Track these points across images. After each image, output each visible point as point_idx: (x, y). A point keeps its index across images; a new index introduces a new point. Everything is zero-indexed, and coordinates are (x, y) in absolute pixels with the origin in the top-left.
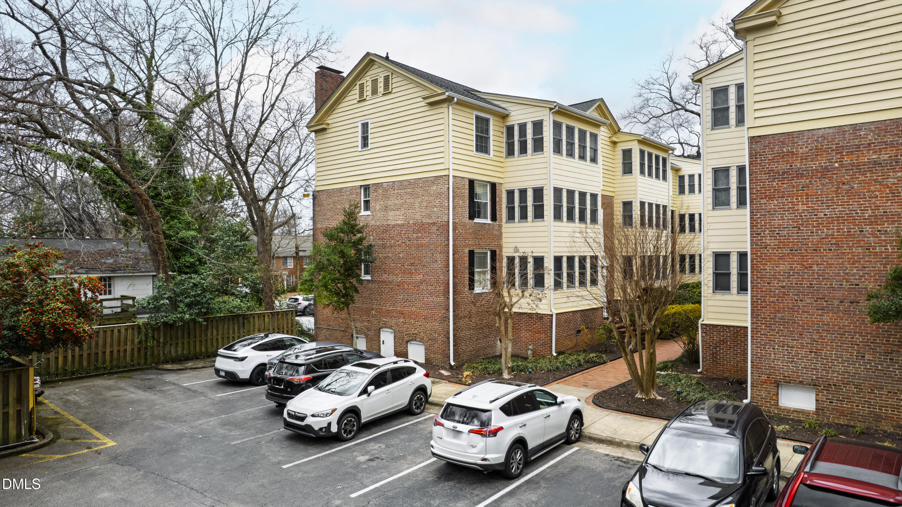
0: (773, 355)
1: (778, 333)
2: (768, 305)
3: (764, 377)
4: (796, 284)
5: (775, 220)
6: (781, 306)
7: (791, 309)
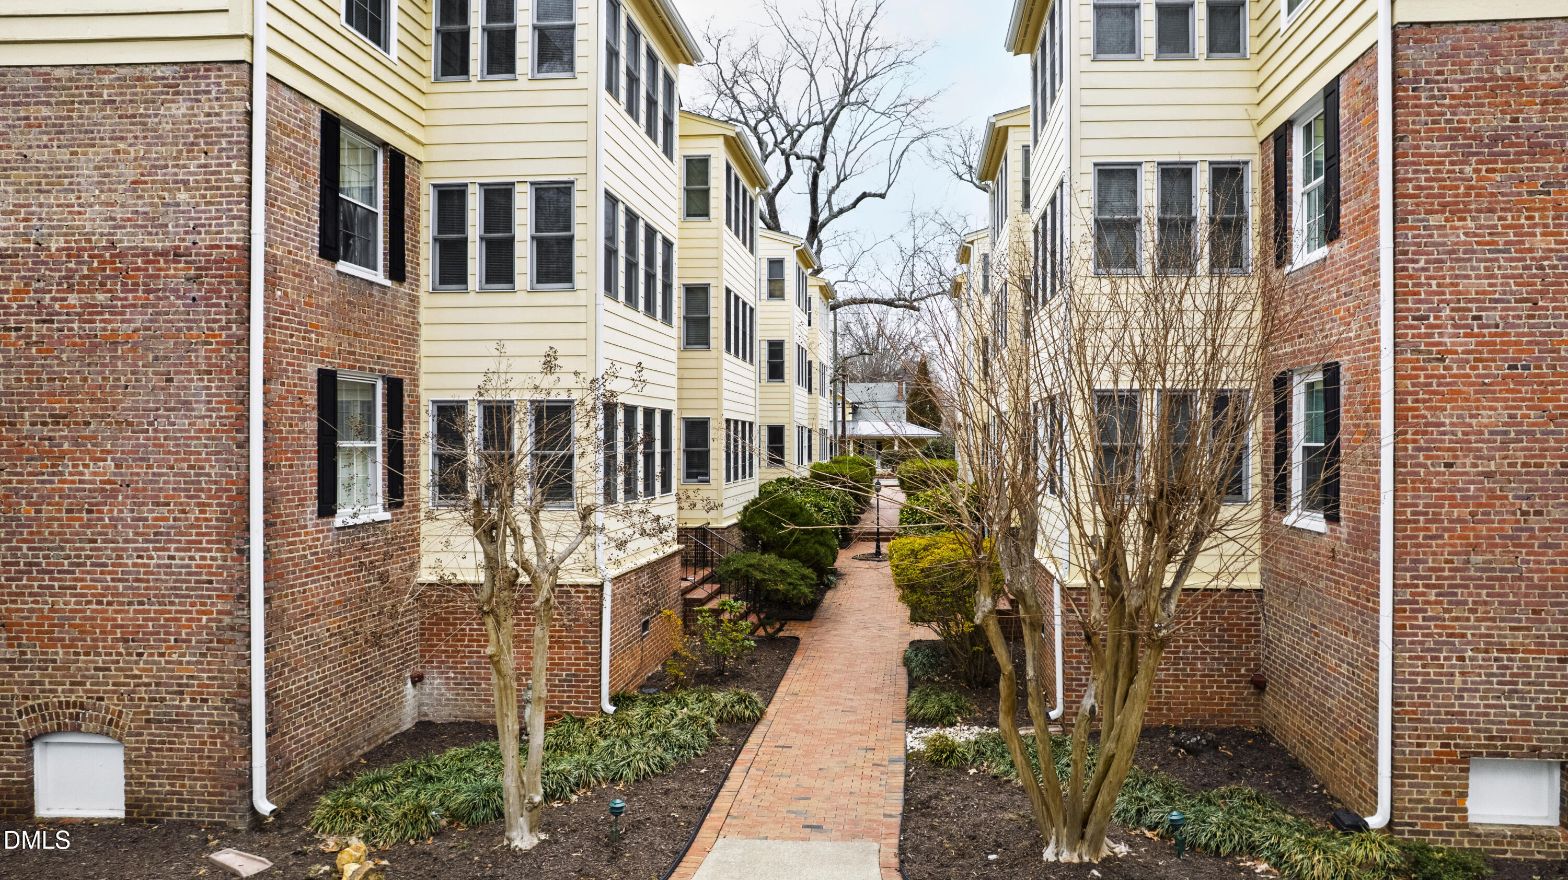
0: (1458, 678)
1: (1472, 611)
2: (1445, 530)
3: (1433, 746)
4: (1524, 465)
5: (1467, 277)
6: (1483, 529)
7: (1511, 538)
